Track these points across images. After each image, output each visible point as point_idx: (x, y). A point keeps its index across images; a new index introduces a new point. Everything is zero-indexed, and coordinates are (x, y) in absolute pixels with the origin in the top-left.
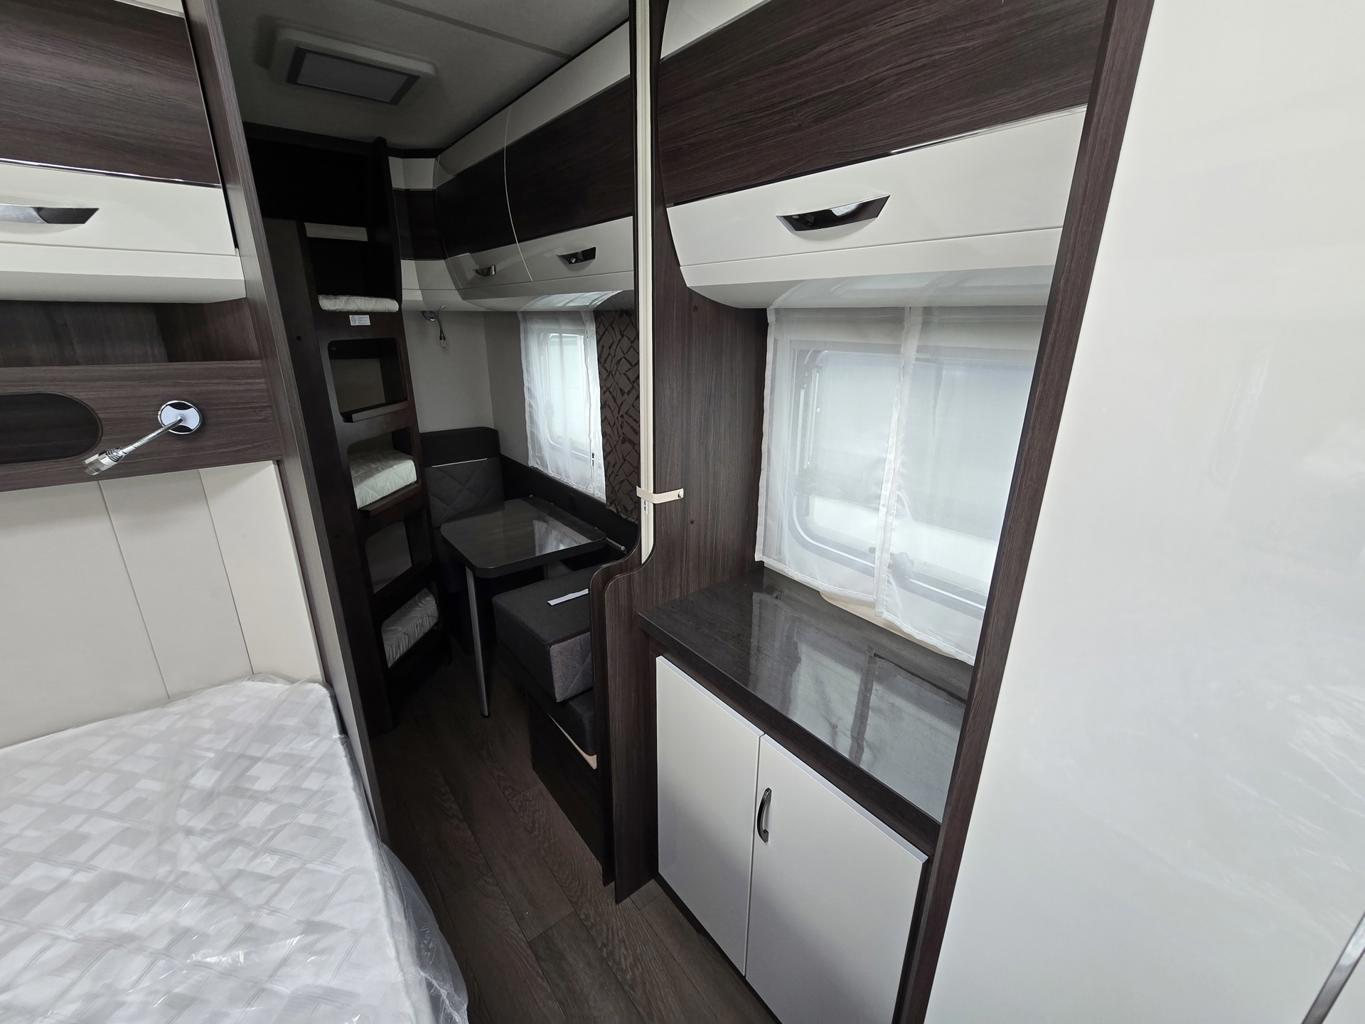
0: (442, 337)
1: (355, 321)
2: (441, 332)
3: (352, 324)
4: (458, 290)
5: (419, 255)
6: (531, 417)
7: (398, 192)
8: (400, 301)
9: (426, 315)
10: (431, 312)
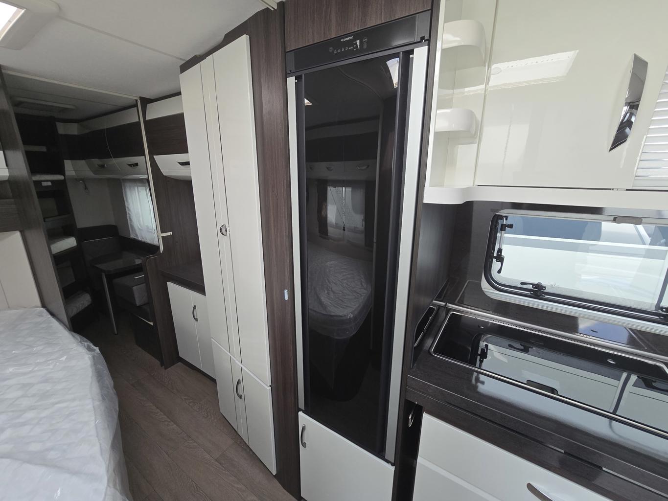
0: (86, 188)
2: (85, 186)
3: (43, 185)
4: (92, 171)
5: (72, 158)
6: (130, 219)
7: (61, 135)
8: (64, 175)
10: (80, 179)
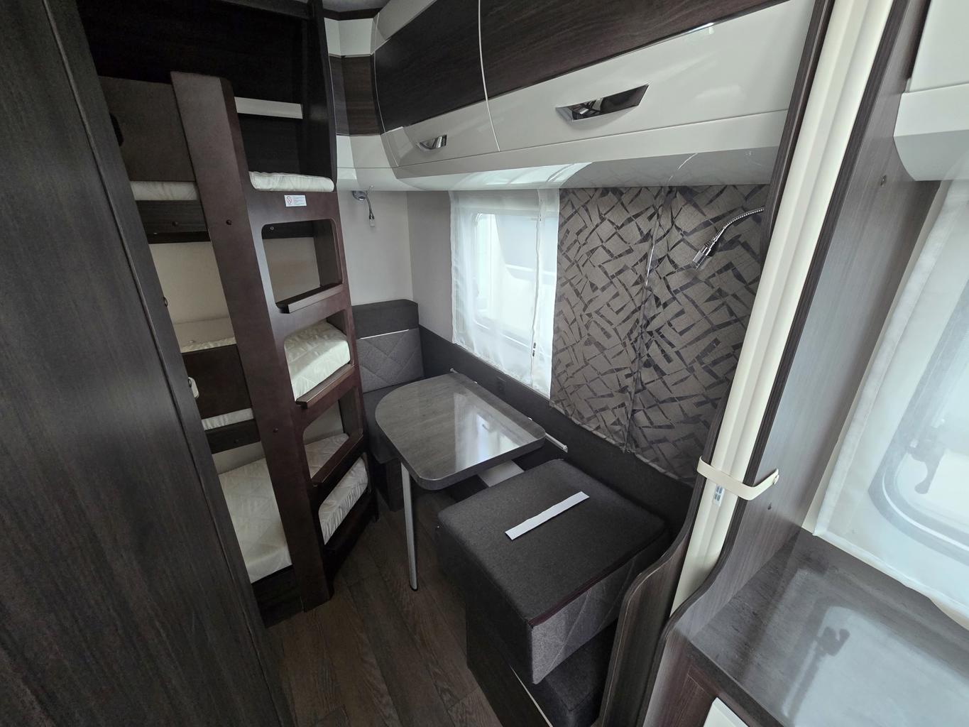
0: (371, 216)
1: (292, 201)
2: (370, 212)
3: (287, 205)
4: (393, 168)
7: (334, 58)
9: (355, 194)
10: (361, 192)
